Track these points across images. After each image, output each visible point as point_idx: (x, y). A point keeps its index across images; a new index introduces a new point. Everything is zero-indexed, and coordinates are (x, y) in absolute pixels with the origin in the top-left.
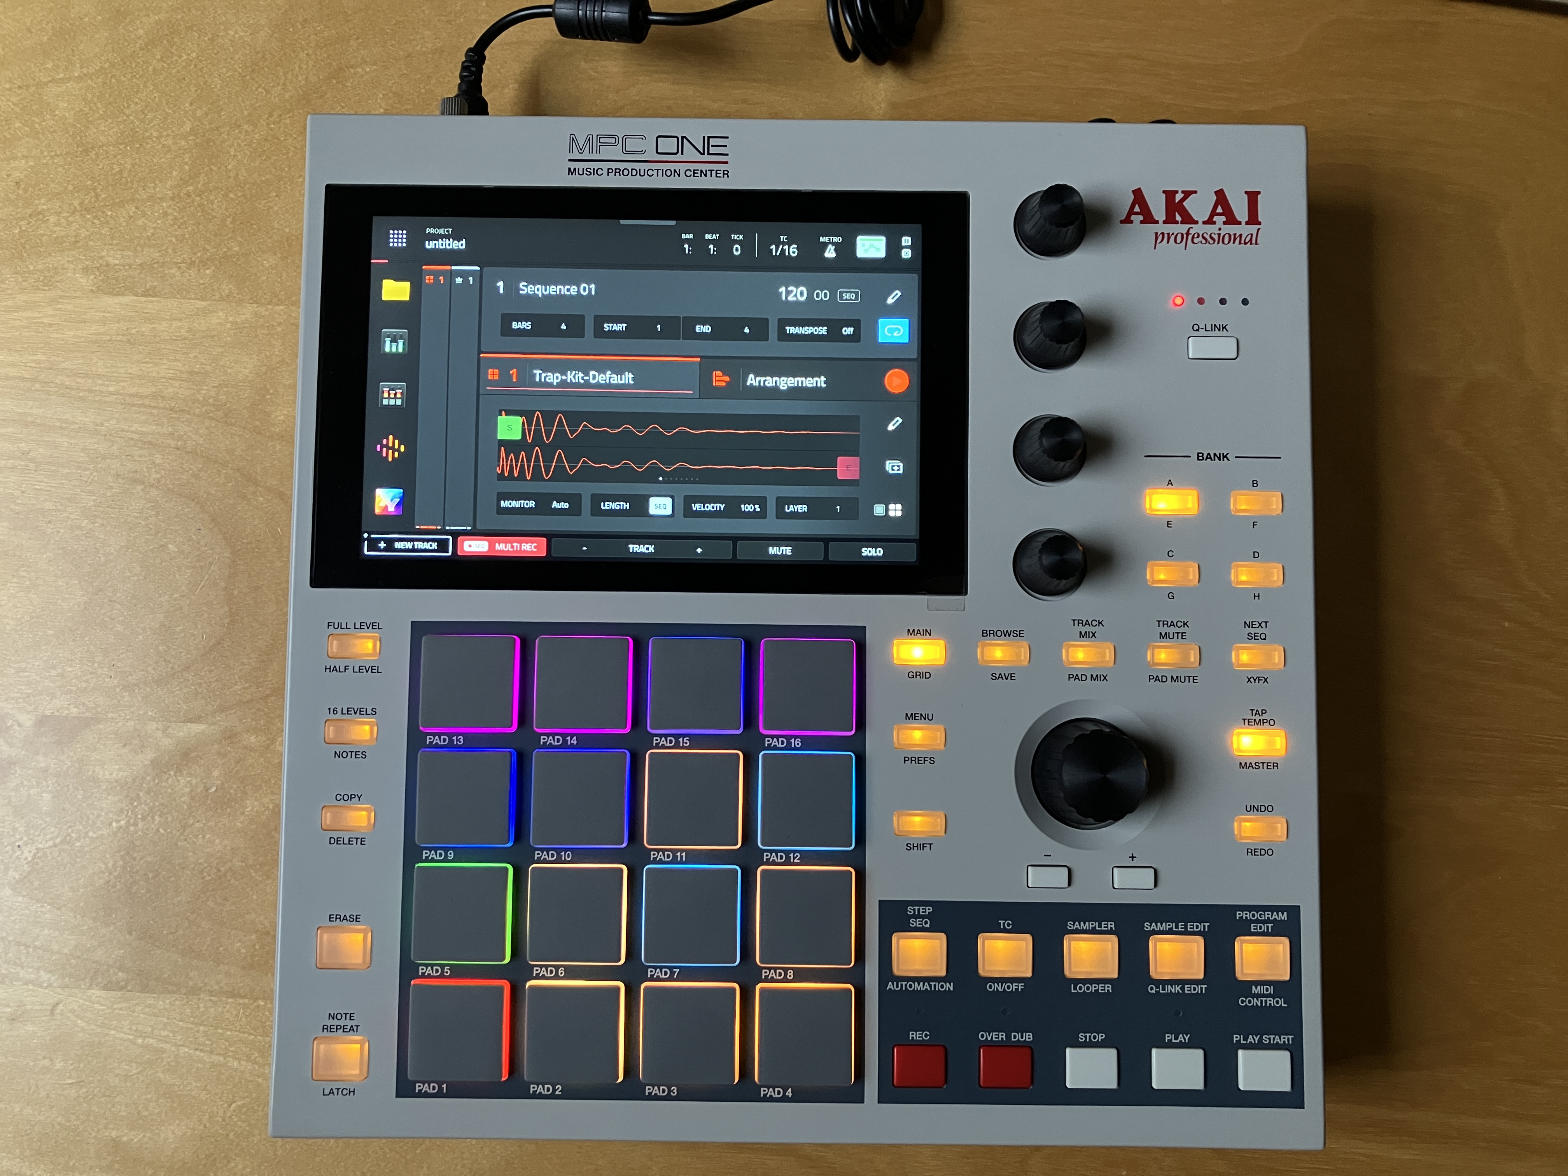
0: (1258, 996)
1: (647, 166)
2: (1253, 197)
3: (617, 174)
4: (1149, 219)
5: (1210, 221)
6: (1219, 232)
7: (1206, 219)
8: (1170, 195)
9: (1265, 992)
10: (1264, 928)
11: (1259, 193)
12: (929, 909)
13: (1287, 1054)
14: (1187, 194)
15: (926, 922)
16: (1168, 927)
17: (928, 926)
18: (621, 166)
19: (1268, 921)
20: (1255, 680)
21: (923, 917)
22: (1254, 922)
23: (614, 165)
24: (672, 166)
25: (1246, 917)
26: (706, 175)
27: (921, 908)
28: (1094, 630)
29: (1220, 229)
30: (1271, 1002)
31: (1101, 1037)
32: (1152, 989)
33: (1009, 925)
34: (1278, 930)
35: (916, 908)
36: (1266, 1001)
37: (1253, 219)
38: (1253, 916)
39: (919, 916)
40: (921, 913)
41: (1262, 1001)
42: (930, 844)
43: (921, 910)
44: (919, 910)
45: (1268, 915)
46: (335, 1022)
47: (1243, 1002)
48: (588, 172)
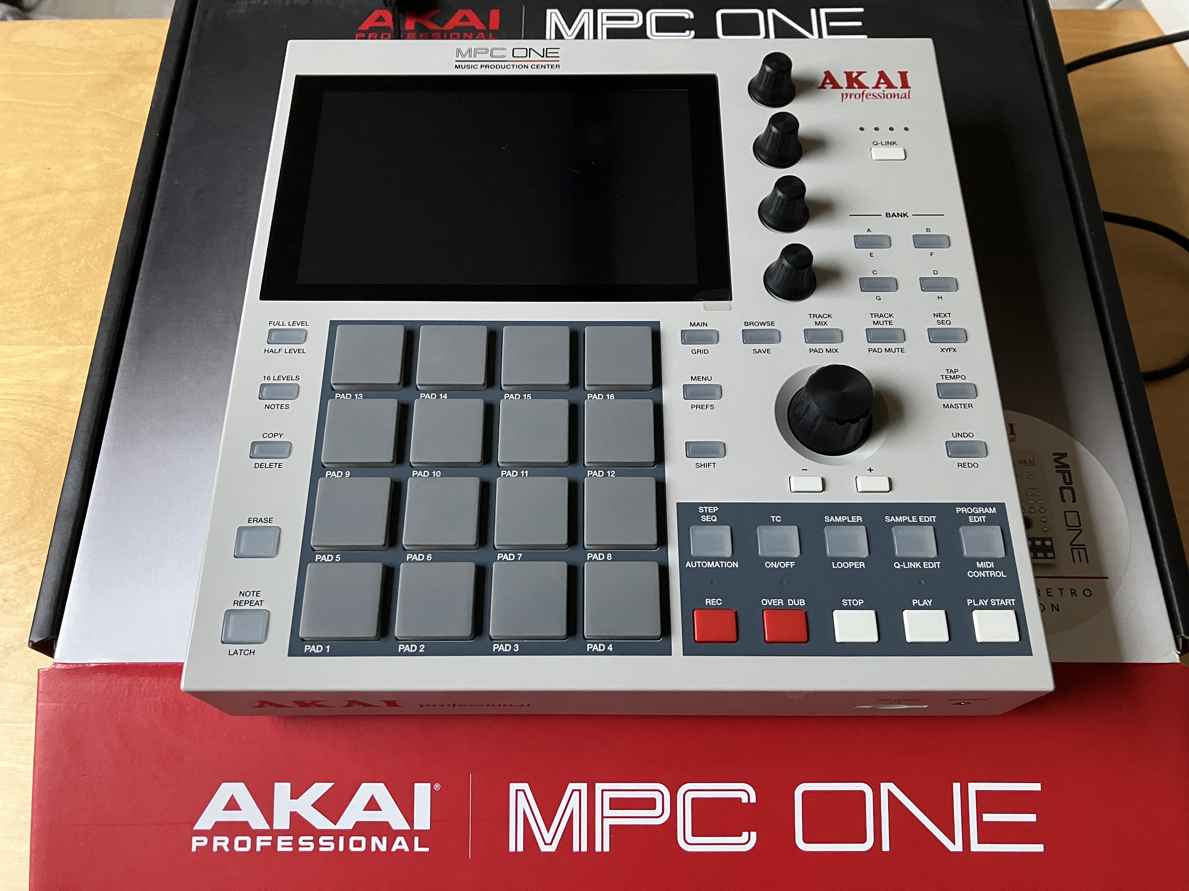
4: (836, 86)
5: (877, 87)
6: (883, 92)
8: (849, 74)
13: (1012, 613)
29: (884, 91)
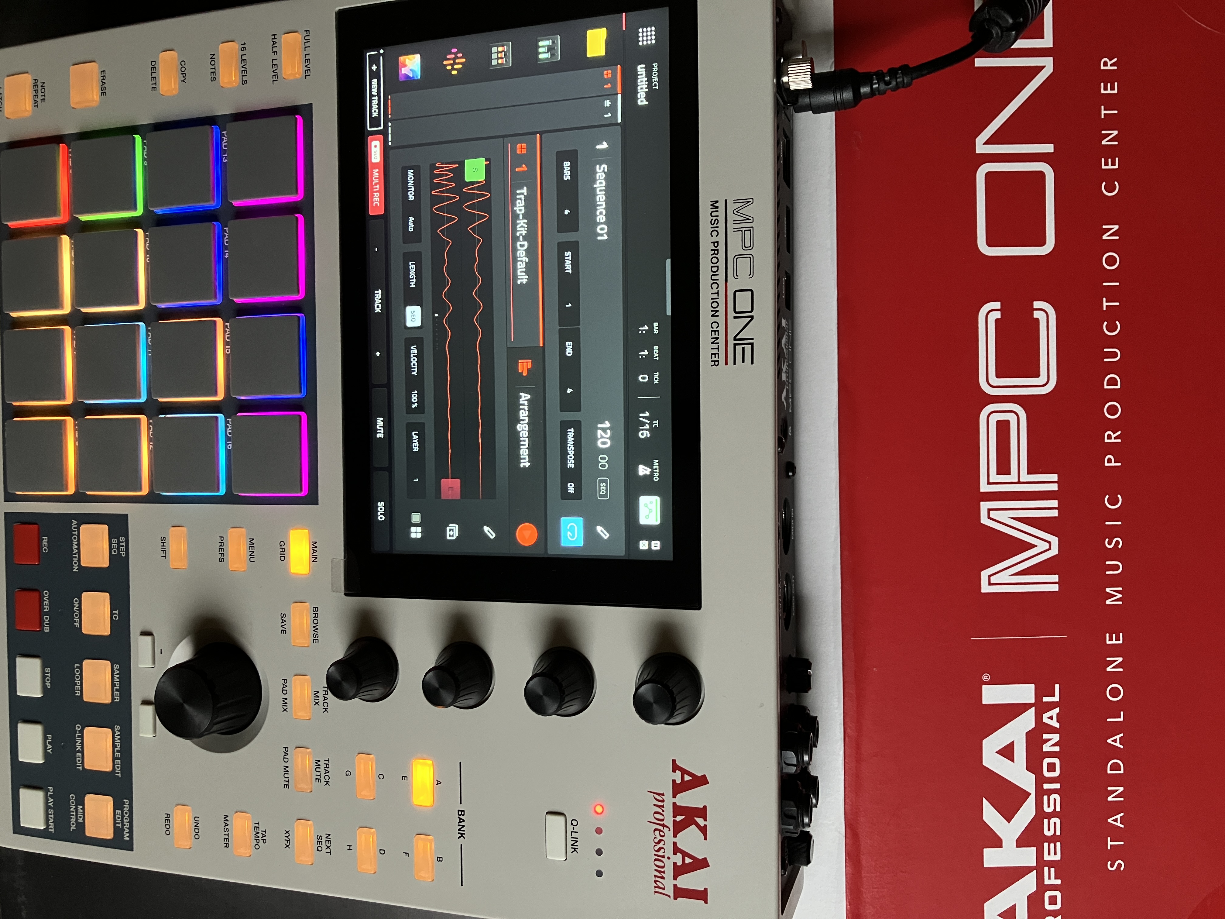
0: (76, 809)
1: (722, 282)
2: (702, 895)
3: (713, 252)
7: (679, 845)
9: (79, 815)
10: (119, 821)
11: (706, 902)
12: (123, 554)
14: (703, 830)
15: (115, 551)
16: (117, 744)
17: (113, 553)
18: (721, 255)
19: (123, 825)
20: (287, 837)
21: (118, 549)
22: (122, 813)
23: (722, 248)
24: (721, 308)
25: (125, 807)
26: (713, 343)
27: (124, 548)
28: (321, 703)
30: (73, 820)
31: (48, 685)
32: (79, 727)
33: (116, 617)
34: (118, 831)
35: (124, 544)
36: (73, 815)
37: (679, 893)
38: (126, 813)
39: (119, 546)
40: (121, 547)
41: (73, 812)
42: (165, 556)
43: (122, 548)
44: (123, 546)
45: (127, 825)
46: (40, 88)
47: (73, 797)
48: (714, 222)
